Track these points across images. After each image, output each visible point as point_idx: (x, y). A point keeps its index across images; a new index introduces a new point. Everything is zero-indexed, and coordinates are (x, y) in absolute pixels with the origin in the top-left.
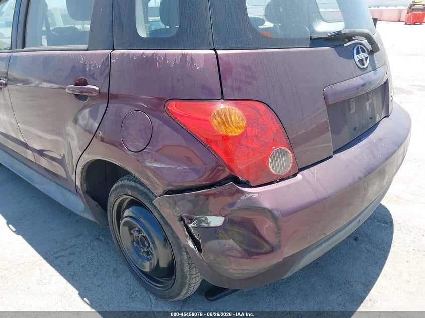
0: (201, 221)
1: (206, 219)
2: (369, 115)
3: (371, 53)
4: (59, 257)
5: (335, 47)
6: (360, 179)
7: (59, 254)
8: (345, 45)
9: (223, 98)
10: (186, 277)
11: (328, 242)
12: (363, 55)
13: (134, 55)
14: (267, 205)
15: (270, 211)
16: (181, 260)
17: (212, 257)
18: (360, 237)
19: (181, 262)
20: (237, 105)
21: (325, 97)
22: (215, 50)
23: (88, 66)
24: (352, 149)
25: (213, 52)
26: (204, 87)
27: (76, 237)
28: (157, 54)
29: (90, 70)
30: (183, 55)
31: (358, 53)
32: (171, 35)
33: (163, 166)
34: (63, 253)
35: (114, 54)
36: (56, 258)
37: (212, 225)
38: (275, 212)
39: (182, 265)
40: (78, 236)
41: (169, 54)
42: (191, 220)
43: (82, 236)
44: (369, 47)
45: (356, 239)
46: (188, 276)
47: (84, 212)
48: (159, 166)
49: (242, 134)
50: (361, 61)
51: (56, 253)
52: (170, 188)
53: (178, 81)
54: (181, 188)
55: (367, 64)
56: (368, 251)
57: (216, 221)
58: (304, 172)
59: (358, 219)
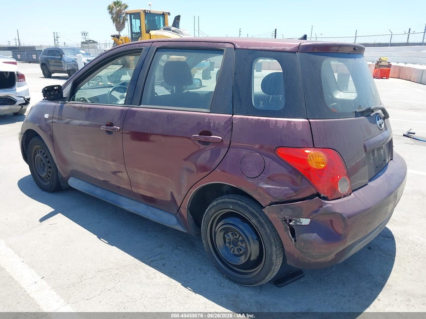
0: (296, 221)
1: (300, 220)
2: (383, 159)
3: (384, 118)
4: (154, 261)
5: (366, 116)
6: (385, 198)
7: (152, 259)
8: (371, 115)
9: (314, 147)
10: (273, 264)
11: (366, 240)
12: (381, 121)
13: (252, 119)
14: (338, 210)
15: (341, 215)
16: (272, 251)
17: (302, 245)
18: (372, 247)
19: (271, 253)
20: (322, 151)
21: (365, 147)
22: (307, 119)
23: (212, 123)
24: (377, 180)
25: (307, 120)
26: (303, 140)
27: (160, 247)
28: (270, 120)
29: (214, 126)
30: (288, 121)
31: (378, 120)
32: (280, 109)
33: (272, 187)
34: (155, 258)
35: (234, 117)
36: (152, 261)
37: (303, 224)
38: (344, 215)
39: (271, 255)
40: (161, 246)
41: (279, 120)
42: (290, 221)
43: (164, 247)
44: (383, 115)
45: (370, 248)
46: (274, 263)
47: (177, 225)
48: (269, 186)
49: (325, 168)
50: (380, 125)
51: (149, 258)
52: (277, 201)
53: (285, 136)
54: (283, 201)
55: (383, 126)
56: (380, 256)
57: (306, 222)
58: (355, 192)
59: (380, 227)
